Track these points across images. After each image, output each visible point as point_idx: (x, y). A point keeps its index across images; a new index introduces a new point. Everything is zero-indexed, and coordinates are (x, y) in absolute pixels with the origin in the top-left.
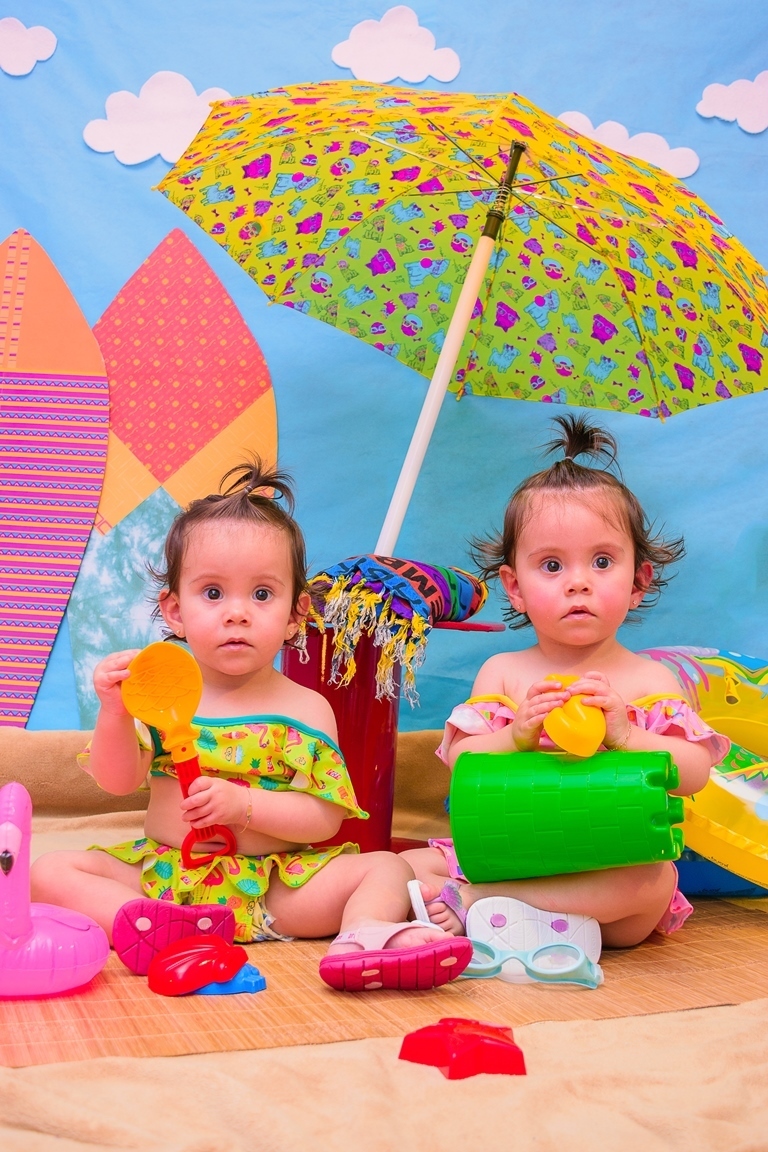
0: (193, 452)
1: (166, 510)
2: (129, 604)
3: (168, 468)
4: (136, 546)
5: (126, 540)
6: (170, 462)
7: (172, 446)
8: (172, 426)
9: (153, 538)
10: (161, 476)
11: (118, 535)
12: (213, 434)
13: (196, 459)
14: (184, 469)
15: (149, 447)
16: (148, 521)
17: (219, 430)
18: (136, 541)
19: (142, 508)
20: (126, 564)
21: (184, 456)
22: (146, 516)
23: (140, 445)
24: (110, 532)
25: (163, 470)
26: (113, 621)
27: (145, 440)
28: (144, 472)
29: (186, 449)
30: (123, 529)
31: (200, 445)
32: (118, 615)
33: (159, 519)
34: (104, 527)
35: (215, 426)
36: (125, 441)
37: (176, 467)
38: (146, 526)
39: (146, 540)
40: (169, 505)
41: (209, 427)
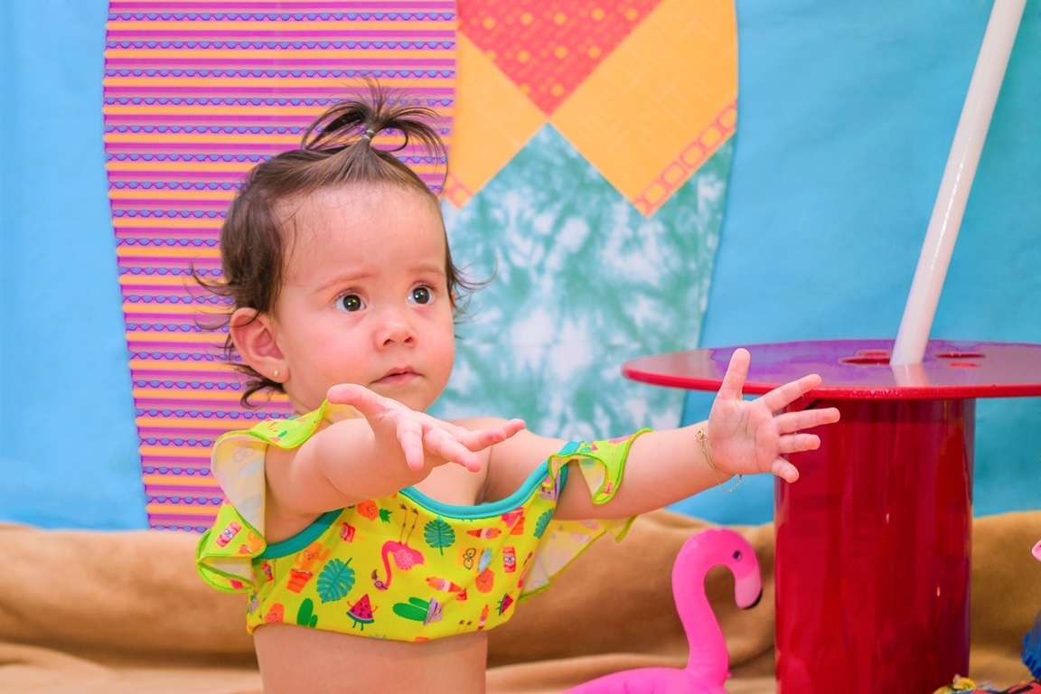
0: (596, 62)
1: (558, 161)
2: (507, 320)
3: (557, 90)
4: (513, 222)
5: (497, 214)
6: (560, 79)
7: (561, 52)
8: (560, 19)
9: (541, 208)
10: (547, 104)
11: (483, 206)
12: (627, 27)
13: (603, 72)
14: (584, 90)
15: (524, 56)
16: (531, 182)
17: (637, 21)
18: (513, 214)
19: (520, 161)
20: (499, 254)
21: (581, 69)
22: (527, 173)
23: (509, 55)
24: (469, 201)
25: (549, 94)
26: (484, 350)
27: (516, 46)
28: (517, 99)
29: (585, 57)
30: (491, 196)
31: (607, 49)
32: (492, 339)
33: (547, 176)
34: (459, 194)
35: (631, 14)
36: (484, 48)
37: (570, 88)
38: (527, 190)
39: (529, 213)
40: (562, 152)
41: (621, 18)
